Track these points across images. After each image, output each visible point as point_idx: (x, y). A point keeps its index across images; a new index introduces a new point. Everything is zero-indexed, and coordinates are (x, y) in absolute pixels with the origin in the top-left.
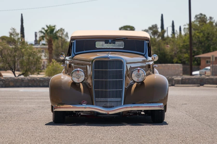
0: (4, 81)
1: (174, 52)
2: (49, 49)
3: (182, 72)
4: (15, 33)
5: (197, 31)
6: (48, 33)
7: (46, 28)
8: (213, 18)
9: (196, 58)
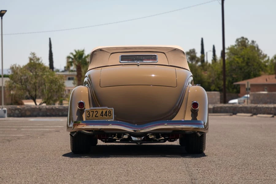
0: (20, 110)
1: (211, 79)
2: (77, 76)
3: (219, 100)
4: (35, 58)
5: (236, 56)
6: (76, 59)
7: (75, 53)
8: (255, 42)
9: (235, 85)
